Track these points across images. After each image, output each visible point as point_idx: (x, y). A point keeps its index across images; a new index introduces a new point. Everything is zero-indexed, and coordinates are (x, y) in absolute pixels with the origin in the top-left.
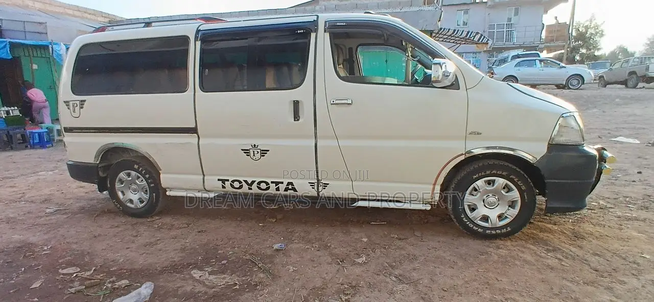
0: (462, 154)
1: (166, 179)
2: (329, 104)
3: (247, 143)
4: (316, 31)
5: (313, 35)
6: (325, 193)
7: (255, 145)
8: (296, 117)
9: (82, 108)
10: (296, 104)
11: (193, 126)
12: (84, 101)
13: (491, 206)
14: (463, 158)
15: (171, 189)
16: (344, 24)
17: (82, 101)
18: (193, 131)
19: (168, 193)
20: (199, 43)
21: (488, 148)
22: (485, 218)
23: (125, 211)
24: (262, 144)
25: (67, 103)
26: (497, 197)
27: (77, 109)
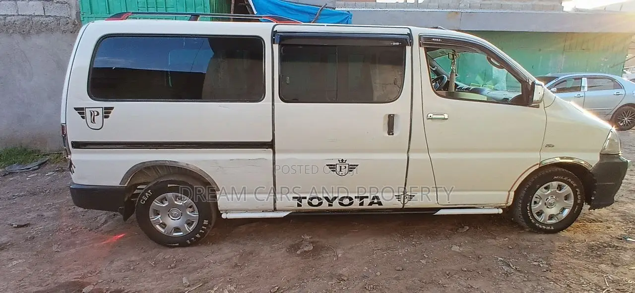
0: (537, 164)
1: (223, 201)
2: (425, 119)
3: (334, 158)
4: (411, 44)
5: (408, 49)
6: (410, 204)
7: (343, 160)
8: (391, 131)
9: (107, 117)
10: (391, 119)
11: (270, 140)
12: (112, 108)
14: (537, 167)
16: (440, 40)
17: (106, 108)
18: (271, 145)
19: (224, 216)
20: (276, 47)
24: (351, 158)
25: (81, 111)
27: (99, 119)
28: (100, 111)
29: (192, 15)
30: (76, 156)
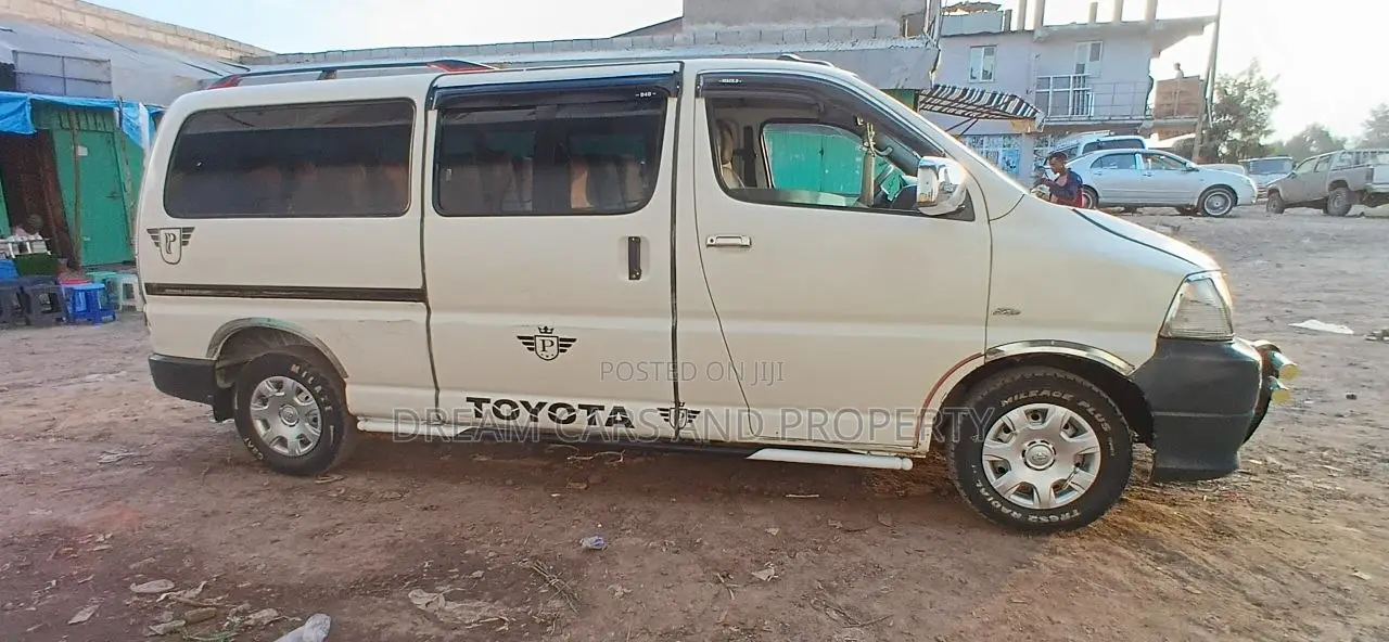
0: (979, 355)
1: (357, 397)
2: (703, 246)
3: (531, 324)
4: (678, 94)
5: (672, 103)
7: (546, 328)
8: (634, 271)
9: (185, 243)
10: (634, 244)
11: (418, 286)
12: (191, 229)
13: (1038, 464)
14: (980, 362)
15: (367, 418)
16: (737, 81)
17: (185, 230)
18: (419, 295)
19: (361, 426)
20: (433, 115)
21: (1034, 343)
22: (1027, 490)
23: (267, 461)
24: (563, 326)
25: (153, 232)
26: (1051, 446)
27: (175, 246)
28: (177, 233)
29: (323, 70)
30: (154, 307)
